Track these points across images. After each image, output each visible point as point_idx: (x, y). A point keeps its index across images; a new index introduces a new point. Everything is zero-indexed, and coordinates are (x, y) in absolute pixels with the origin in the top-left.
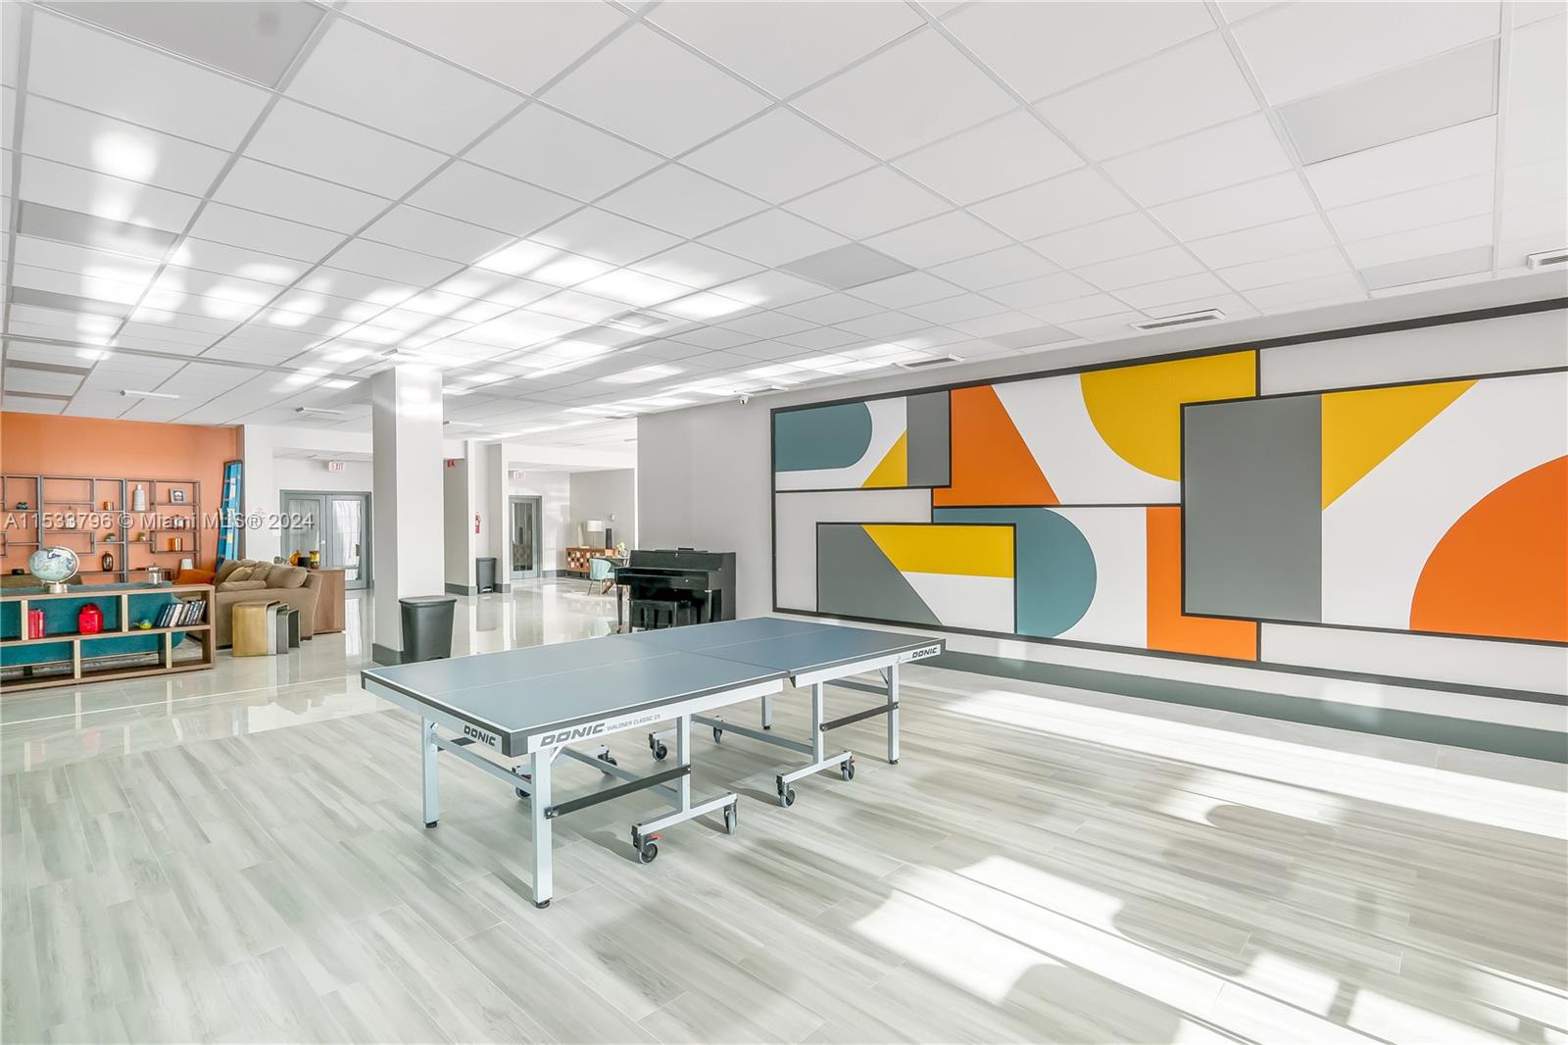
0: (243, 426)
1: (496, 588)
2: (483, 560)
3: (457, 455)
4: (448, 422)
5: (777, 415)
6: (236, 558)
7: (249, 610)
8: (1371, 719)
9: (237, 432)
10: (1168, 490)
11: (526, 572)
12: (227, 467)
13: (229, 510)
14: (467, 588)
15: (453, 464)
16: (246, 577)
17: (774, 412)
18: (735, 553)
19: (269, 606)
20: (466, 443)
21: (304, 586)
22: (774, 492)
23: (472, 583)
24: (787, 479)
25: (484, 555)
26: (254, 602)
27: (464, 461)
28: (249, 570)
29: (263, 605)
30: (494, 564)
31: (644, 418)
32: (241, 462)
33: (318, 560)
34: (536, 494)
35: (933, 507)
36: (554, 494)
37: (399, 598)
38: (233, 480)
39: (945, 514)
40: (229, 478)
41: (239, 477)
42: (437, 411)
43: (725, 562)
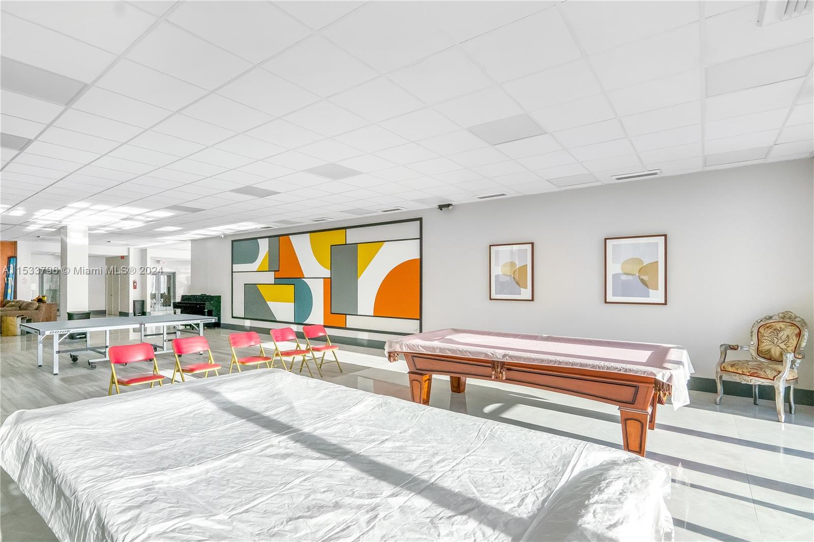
0: (17, 242)
1: (144, 313)
2: (137, 301)
3: (125, 254)
4: (110, 242)
5: (234, 243)
6: (12, 298)
7: (8, 318)
8: (365, 343)
9: (14, 244)
10: (327, 273)
11: (167, 307)
12: (9, 258)
13: (9, 279)
14: (128, 313)
15: (123, 258)
16: (13, 306)
17: (233, 241)
18: (220, 296)
19: (17, 317)
20: (129, 248)
21: (36, 309)
22: (232, 272)
23: (131, 311)
24: (237, 267)
25: (138, 298)
26: (13, 316)
27: (128, 257)
28: (13, 303)
29: (15, 316)
30: (143, 303)
31: (193, 241)
32: (16, 257)
33: (45, 299)
34: (174, 271)
35: (275, 278)
36: (183, 271)
37: (68, 312)
38: (11, 265)
39: (279, 281)
40: (10, 264)
41: (15, 264)
42: (86, 241)
43: (218, 299)
